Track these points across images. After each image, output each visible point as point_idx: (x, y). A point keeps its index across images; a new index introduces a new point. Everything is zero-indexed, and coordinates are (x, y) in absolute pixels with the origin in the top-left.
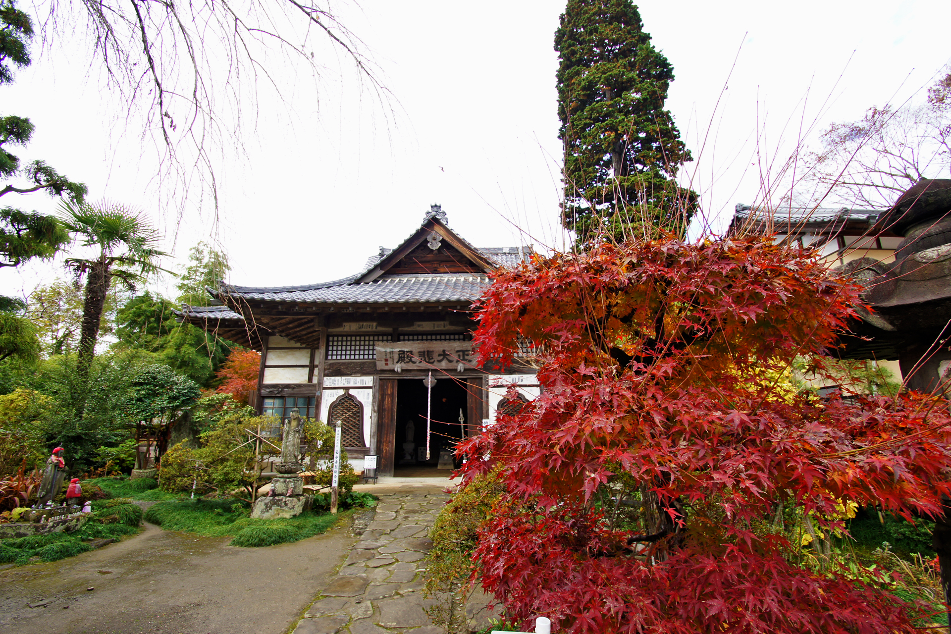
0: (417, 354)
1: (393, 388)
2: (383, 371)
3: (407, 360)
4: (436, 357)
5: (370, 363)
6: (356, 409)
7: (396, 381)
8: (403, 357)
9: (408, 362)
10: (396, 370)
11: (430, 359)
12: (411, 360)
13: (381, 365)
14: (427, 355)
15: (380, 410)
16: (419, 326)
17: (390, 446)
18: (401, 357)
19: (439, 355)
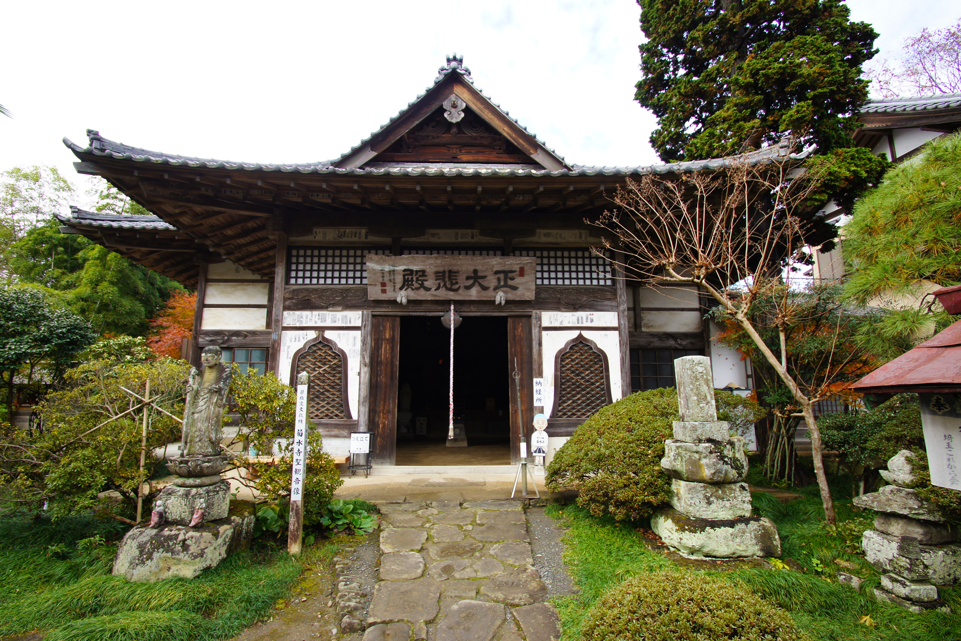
0: (433, 276)
1: (393, 329)
2: (378, 303)
3: (416, 285)
4: (462, 281)
5: (357, 290)
6: (336, 361)
7: (398, 319)
8: (410, 279)
9: (417, 289)
10: (399, 300)
11: (452, 284)
12: (422, 286)
13: (374, 293)
14: (447, 278)
15: (374, 363)
16: (433, 235)
17: (390, 417)
18: (408, 280)
19: (468, 278)
